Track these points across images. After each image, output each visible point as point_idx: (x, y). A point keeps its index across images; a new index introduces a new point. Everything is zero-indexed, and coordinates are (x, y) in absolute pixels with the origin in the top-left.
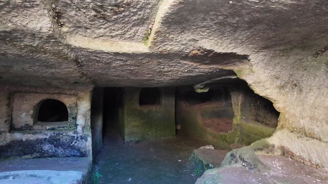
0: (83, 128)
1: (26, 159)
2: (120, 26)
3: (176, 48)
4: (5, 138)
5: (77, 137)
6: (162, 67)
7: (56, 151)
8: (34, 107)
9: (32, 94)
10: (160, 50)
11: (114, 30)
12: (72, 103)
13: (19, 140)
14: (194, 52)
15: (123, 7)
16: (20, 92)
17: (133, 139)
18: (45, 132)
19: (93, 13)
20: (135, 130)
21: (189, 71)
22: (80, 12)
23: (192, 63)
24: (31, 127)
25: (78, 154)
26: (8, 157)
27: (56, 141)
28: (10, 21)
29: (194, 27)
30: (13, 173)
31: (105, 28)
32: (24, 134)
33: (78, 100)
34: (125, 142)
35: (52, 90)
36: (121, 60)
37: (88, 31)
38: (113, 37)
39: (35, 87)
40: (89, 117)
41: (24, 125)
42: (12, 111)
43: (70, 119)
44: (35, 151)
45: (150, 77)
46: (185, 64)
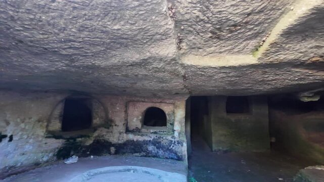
0: (179, 133)
1: (136, 156)
2: (231, 42)
3: (292, 57)
4: (123, 137)
5: (175, 142)
6: (266, 76)
7: (158, 152)
8: (142, 113)
9: (141, 103)
10: (271, 60)
11: (224, 46)
12: (169, 110)
13: (132, 140)
14: (314, 59)
15: (240, 26)
16: (134, 101)
17: (221, 148)
18: (149, 135)
19: (210, 35)
20: (222, 138)
21: (301, 79)
22: (198, 36)
23: (307, 71)
24: (140, 129)
25: (176, 157)
26: (124, 153)
27: (158, 143)
28: (149, 51)
29: (320, 34)
30: (133, 167)
31: (216, 46)
32: (135, 135)
33: (176, 108)
34: (213, 150)
35: (155, 100)
36: (224, 73)
37: (200, 50)
38: (221, 52)
39: (144, 97)
40: (184, 124)
41: (135, 128)
42: (128, 116)
43: (168, 125)
44: (142, 150)
45: (249, 86)
46: (297, 72)
